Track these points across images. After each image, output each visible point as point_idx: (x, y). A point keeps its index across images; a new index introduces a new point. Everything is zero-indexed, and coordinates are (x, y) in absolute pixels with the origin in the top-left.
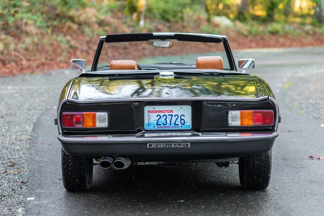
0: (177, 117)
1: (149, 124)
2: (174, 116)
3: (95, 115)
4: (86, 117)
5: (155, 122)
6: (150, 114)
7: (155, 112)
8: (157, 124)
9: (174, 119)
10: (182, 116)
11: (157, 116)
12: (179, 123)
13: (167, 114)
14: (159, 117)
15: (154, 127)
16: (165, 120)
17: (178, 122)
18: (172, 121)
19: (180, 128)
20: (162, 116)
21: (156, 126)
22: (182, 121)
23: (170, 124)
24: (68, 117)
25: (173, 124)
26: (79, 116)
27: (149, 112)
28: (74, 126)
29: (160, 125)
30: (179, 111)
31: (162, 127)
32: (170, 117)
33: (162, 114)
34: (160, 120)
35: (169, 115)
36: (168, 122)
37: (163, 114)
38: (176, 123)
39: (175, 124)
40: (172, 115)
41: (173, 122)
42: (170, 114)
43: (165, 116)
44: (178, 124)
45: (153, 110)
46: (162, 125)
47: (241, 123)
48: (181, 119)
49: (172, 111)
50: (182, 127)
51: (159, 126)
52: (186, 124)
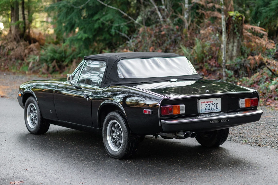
1: (202, 110)
3: (179, 106)
4: (174, 108)
5: (205, 109)
6: (202, 104)
7: (205, 102)
10: (217, 104)
14: (206, 105)
15: (204, 111)
16: (209, 107)
17: (215, 108)
18: (212, 107)
22: (217, 107)
23: (212, 109)
24: (165, 109)
26: (171, 108)
28: (168, 114)
30: (215, 101)
31: (208, 111)
32: (212, 105)
34: (207, 107)
37: (208, 103)
42: (211, 103)
43: (209, 105)
45: (204, 101)
47: (246, 106)
50: (217, 110)
51: (206, 111)
52: (219, 108)
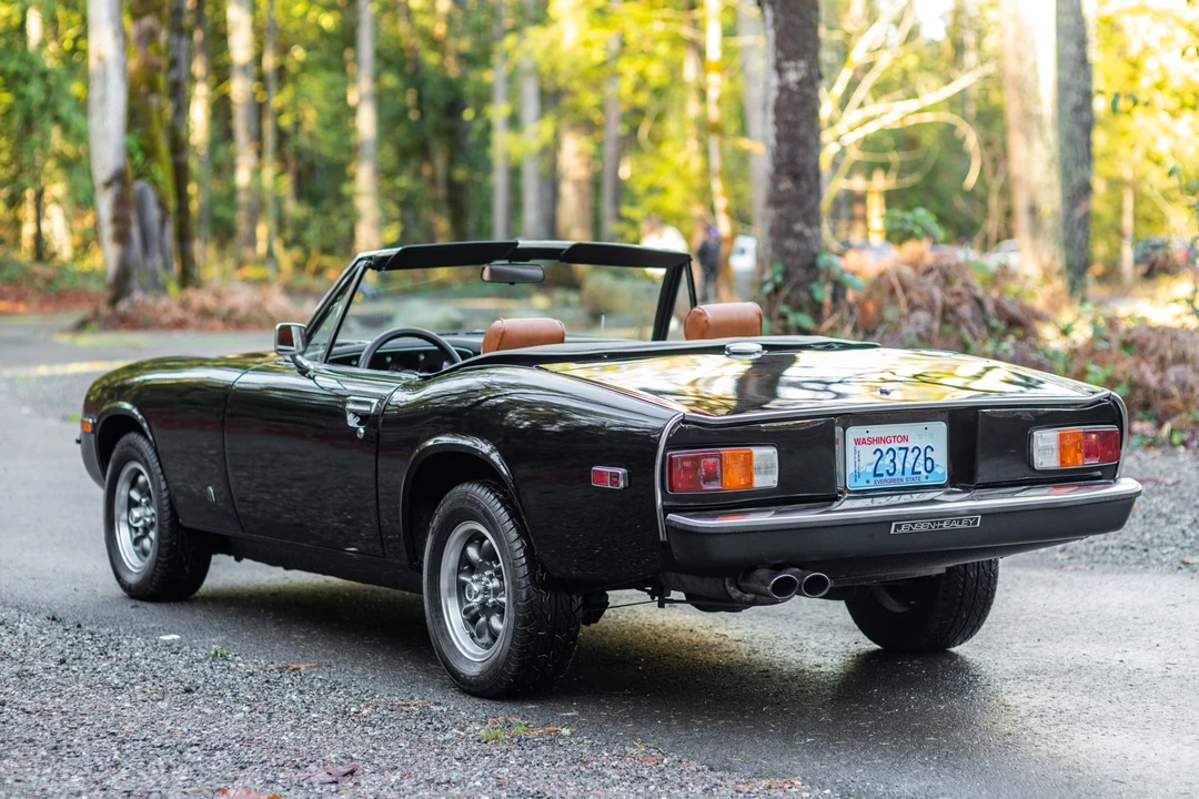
0: (916, 451)
1: (857, 475)
2: (910, 450)
3: (751, 454)
4: (729, 461)
5: (871, 469)
6: (860, 448)
7: (872, 441)
8: (875, 475)
9: (911, 457)
10: (929, 450)
11: (875, 453)
12: (921, 469)
13: (895, 446)
14: (878, 454)
15: (868, 482)
16: (892, 461)
17: (919, 468)
18: (906, 465)
19: (924, 482)
20: (884, 452)
21: (872, 480)
22: (929, 464)
23: (903, 474)
25: (908, 473)
26: (713, 460)
27: (857, 442)
28: (701, 487)
29: (881, 475)
30: (920, 436)
31: (885, 481)
32: (903, 452)
33: (884, 447)
34: (880, 462)
35: (900, 449)
36: (899, 467)
37: (888, 446)
38: (916, 470)
39: (913, 473)
40: (907, 449)
41: (908, 466)
42: (903, 445)
43: (891, 453)
44: (920, 473)
45: (866, 436)
46: (886, 477)
47: (1062, 462)
48: (926, 459)
49: (905, 439)
50: (927, 477)
51: (879, 478)
52: (936, 469)
